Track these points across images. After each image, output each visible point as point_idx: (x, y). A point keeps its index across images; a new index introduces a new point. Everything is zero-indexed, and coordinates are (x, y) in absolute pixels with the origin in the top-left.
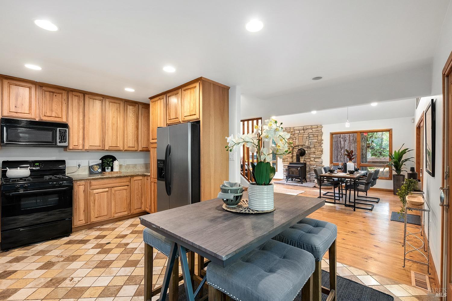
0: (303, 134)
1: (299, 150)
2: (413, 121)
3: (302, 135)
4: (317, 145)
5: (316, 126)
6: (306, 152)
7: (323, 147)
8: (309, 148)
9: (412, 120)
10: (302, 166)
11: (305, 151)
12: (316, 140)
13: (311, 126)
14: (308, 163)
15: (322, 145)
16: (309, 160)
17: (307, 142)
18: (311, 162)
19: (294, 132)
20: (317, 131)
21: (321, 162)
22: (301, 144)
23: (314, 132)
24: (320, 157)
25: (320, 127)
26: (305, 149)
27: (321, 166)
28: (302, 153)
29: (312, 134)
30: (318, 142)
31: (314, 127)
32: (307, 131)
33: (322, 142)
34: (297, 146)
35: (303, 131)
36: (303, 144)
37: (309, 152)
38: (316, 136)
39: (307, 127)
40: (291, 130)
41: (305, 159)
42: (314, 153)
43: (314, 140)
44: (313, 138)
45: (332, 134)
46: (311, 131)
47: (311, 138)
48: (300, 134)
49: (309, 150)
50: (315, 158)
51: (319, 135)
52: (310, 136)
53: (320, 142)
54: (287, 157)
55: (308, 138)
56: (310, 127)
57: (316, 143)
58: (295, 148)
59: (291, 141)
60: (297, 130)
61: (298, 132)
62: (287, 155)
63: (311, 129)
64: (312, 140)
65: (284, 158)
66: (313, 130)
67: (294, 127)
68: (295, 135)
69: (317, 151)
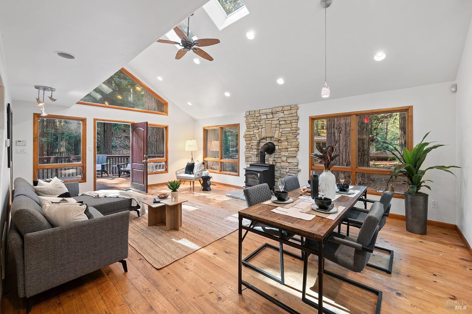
0: (272, 119)
1: (267, 144)
2: (453, 89)
3: (270, 122)
4: (291, 136)
5: (289, 107)
6: (277, 147)
7: (299, 140)
8: (280, 142)
10: (264, 171)
11: (274, 146)
12: (289, 129)
13: (283, 107)
14: (278, 165)
15: (298, 137)
16: (279, 160)
17: (277, 132)
18: (283, 164)
19: (259, 118)
20: (291, 115)
21: (296, 164)
22: (268, 135)
23: (286, 116)
24: (295, 155)
25: (294, 108)
26: (275, 143)
27: (296, 170)
28: (270, 149)
29: (283, 119)
30: (292, 132)
31: (286, 108)
32: (277, 114)
33: (298, 132)
34: (264, 139)
35: (271, 115)
36: (271, 136)
37: (280, 148)
38: (288, 122)
39: (277, 110)
40: (256, 115)
41: (275, 159)
42: (287, 150)
43: (286, 129)
44: (284, 126)
45: (312, 119)
46: (281, 115)
47: (282, 126)
48: (267, 120)
49: (280, 144)
50: (288, 157)
51: (294, 121)
52: (281, 123)
53: (295, 133)
54: (251, 155)
55: (278, 126)
56: (280, 109)
57: (289, 134)
58: (261, 141)
59: (255, 131)
60: (264, 114)
61: (265, 117)
62: (251, 152)
63: (283, 111)
64: (283, 130)
65: (247, 157)
66: (286, 113)
67: (260, 109)
68: (261, 122)
69: (290, 147)
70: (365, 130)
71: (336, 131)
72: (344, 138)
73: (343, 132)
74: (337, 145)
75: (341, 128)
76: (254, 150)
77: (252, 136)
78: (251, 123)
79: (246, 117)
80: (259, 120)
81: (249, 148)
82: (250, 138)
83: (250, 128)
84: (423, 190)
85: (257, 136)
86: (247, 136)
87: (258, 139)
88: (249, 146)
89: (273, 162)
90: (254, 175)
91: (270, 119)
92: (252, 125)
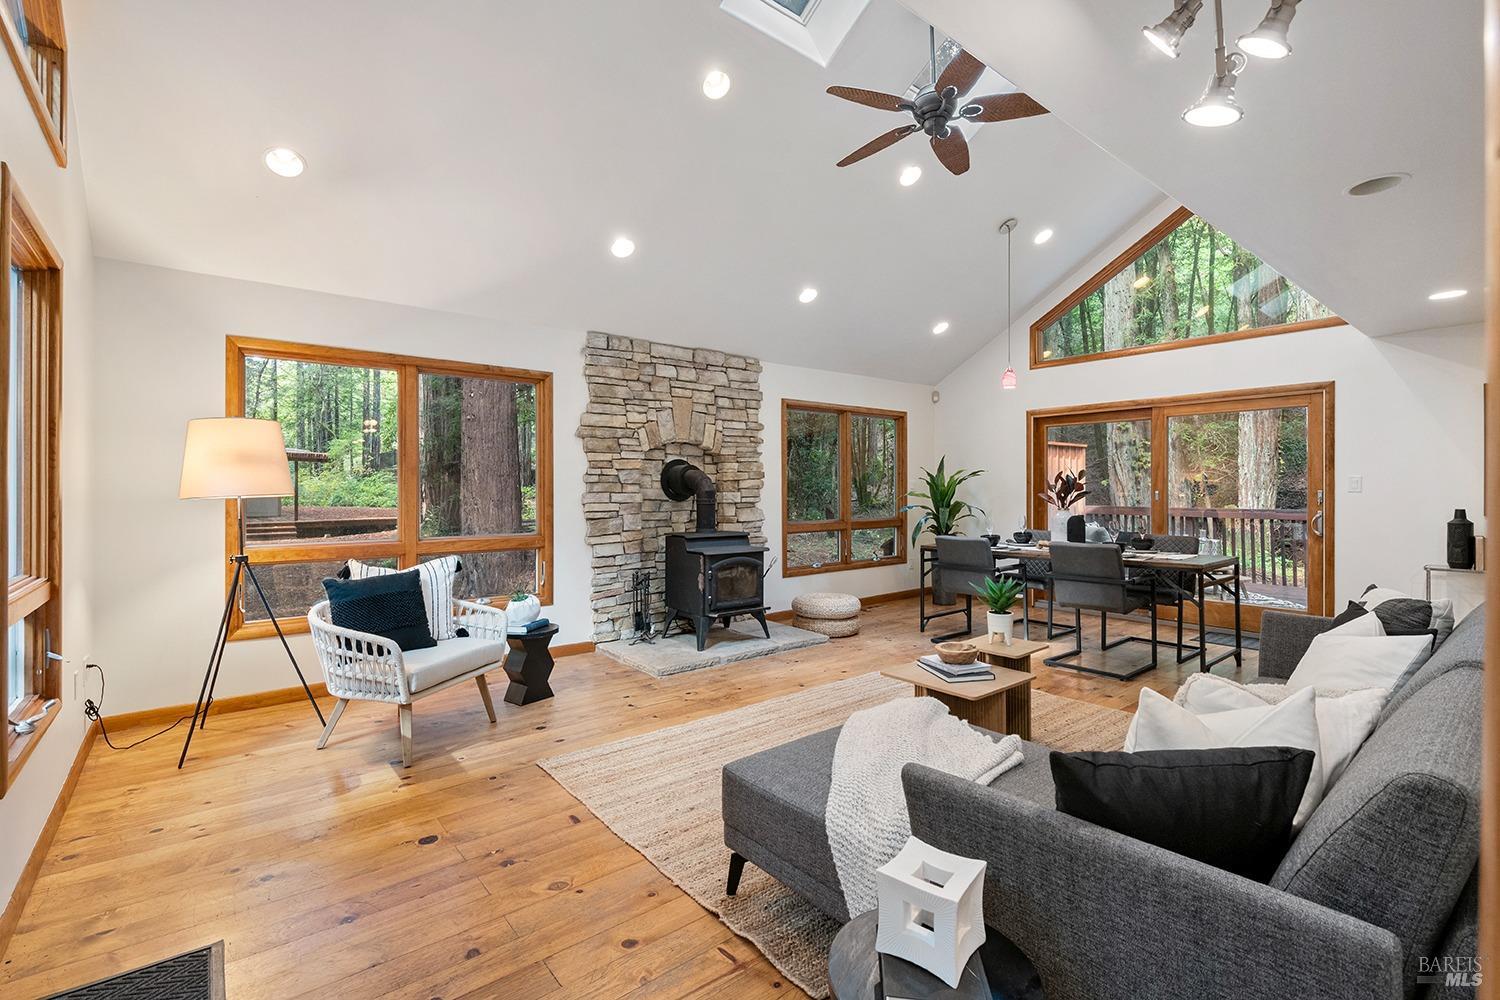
0: (693, 386)
2: (936, 399)
3: (688, 393)
4: (746, 446)
5: (740, 359)
7: (762, 459)
8: (715, 460)
12: (743, 426)
13: (725, 354)
15: (759, 451)
17: (710, 430)
19: (649, 370)
20: (746, 386)
21: (758, 524)
22: (681, 437)
23: (735, 385)
24: (752, 500)
26: (699, 465)
29: (726, 393)
30: (747, 433)
31: (734, 362)
32: (707, 374)
33: (760, 435)
34: (661, 446)
35: (692, 370)
36: (685, 439)
38: (741, 404)
39: (711, 359)
40: (637, 358)
42: (737, 486)
43: (735, 425)
44: (729, 415)
45: (790, 408)
46: (721, 379)
47: (723, 414)
48: (678, 384)
50: (738, 506)
52: (722, 402)
53: (752, 434)
54: (616, 507)
55: (711, 410)
56: (720, 360)
57: (742, 439)
58: (653, 455)
59: (634, 417)
60: (667, 361)
61: (671, 372)
62: (615, 497)
63: (725, 369)
64: (726, 424)
65: (591, 516)
66: (733, 374)
67: (651, 340)
68: (656, 388)
69: (746, 476)
77: (620, 433)
78: (616, 382)
79: (592, 353)
80: (650, 379)
81: (600, 479)
82: (610, 442)
83: (612, 401)
85: (642, 433)
86: (598, 433)
87: (646, 448)
88: (605, 471)
91: (689, 385)
92: (622, 392)
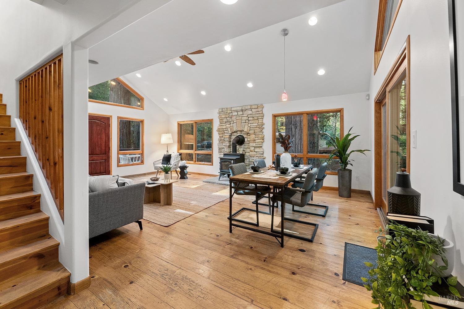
0: (242, 116)
1: (237, 137)
2: (367, 98)
3: (241, 118)
4: (257, 130)
5: (256, 106)
6: (246, 140)
7: (264, 134)
8: (248, 134)
9: (367, 96)
10: (236, 159)
11: (244, 138)
12: (256, 124)
13: (251, 106)
14: (247, 154)
15: (263, 131)
16: (248, 150)
17: (246, 126)
18: (251, 153)
19: (231, 114)
20: (258, 113)
21: (262, 153)
22: (239, 129)
23: (254, 113)
24: (261, 146)
25: (260, 107)
26: (245, 136)
27: (262, 157)
28: (240, 141)
29: (251, 116)
30: (258, 126)
31: (253, 107)
32: (246, 112)
33: (263, 126)
34: (235, 132)
35: (241, 112)
36: (241, 130)
37: (249, 140)
38: (256, 118)
39: (247, 108)
40: (228, 112)
41: (245, 149)
42: (254, 141)
43: (254, 124)
44: (252, 122)
45: (275, 116)
46: (250, 112)
47: (250, 122)
48: (238, 116)
49: (248, 137)
50: (255, 147)
51: (260, 117)
52: (250, 119)
53: (261, 127)
54: (224, 146)
55: (247, 121)
56: (249, 107)
57: (257, 128)
58: (233, 134)
59: (228, 126)
60: (235, 111)
61: (236, 113)
62: (223, 144)
63: (251, 109)
64: (251, 125)
65: (220, 148)
66: (253, 110)
67: (231, 107)
68: (233, 118)
69: (257, 139)
70: (315, 126)
71: (293, 127)
72: (299, 132)
73: (298, 128)
74: (293, 139)
75: (297, 124)
76: (226, 142)
77: (225, 130)
78: (224, 118)
79: (219, 113)
80: (231, 116)
81: (221, 141)
82: (222, 132)
83: (223, 123)
84: (349, 167)
85: (229, 129)
86: (220, 130)
87: (230, 133)
88: (222, 138)
89: (243, 152)
90: (228, 163)
91: (241, 116)
92: (225, 120)
